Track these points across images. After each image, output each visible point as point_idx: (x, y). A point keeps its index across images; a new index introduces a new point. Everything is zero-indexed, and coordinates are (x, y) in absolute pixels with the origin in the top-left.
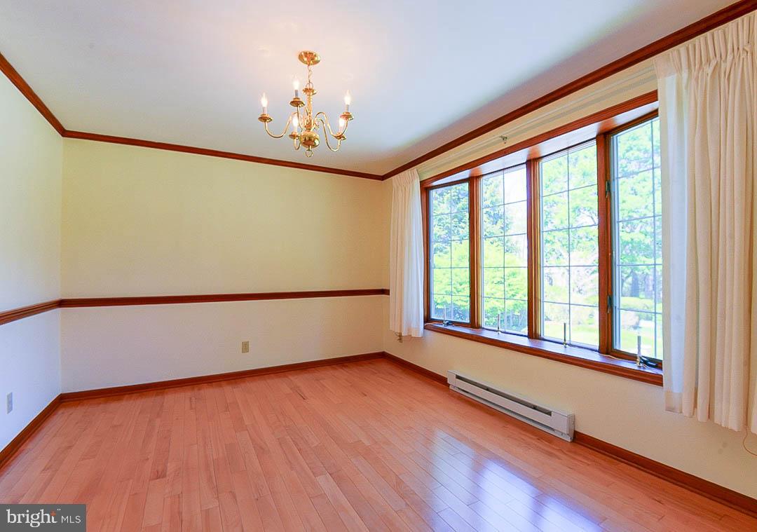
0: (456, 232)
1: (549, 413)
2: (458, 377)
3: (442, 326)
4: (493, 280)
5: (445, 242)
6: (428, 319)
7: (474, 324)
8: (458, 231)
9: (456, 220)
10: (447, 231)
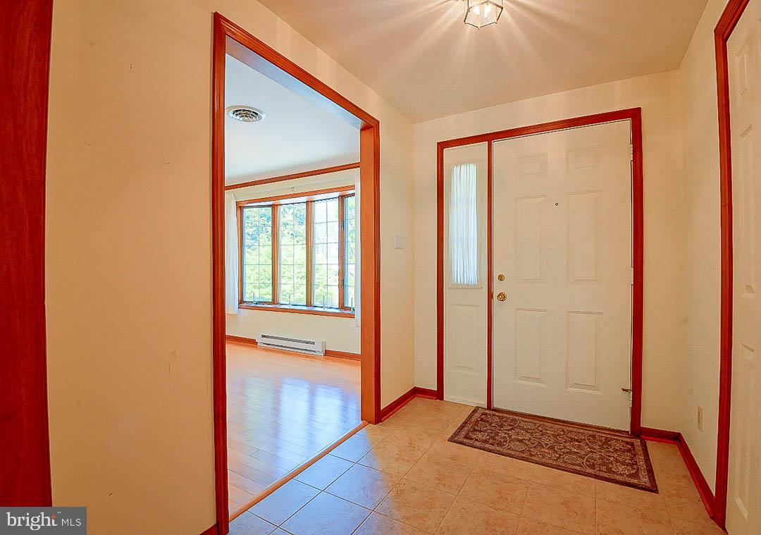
0: (264, 229)
1: (313, 343)
2: (263, 336)
3: (253, 305)
4: (298, 275)
5: (254, 239)
6: (241, 301)
7: (274, 301)
8: (266, 229)
9: (264, 218)
10: (255, 229)
